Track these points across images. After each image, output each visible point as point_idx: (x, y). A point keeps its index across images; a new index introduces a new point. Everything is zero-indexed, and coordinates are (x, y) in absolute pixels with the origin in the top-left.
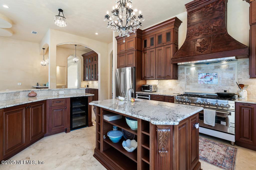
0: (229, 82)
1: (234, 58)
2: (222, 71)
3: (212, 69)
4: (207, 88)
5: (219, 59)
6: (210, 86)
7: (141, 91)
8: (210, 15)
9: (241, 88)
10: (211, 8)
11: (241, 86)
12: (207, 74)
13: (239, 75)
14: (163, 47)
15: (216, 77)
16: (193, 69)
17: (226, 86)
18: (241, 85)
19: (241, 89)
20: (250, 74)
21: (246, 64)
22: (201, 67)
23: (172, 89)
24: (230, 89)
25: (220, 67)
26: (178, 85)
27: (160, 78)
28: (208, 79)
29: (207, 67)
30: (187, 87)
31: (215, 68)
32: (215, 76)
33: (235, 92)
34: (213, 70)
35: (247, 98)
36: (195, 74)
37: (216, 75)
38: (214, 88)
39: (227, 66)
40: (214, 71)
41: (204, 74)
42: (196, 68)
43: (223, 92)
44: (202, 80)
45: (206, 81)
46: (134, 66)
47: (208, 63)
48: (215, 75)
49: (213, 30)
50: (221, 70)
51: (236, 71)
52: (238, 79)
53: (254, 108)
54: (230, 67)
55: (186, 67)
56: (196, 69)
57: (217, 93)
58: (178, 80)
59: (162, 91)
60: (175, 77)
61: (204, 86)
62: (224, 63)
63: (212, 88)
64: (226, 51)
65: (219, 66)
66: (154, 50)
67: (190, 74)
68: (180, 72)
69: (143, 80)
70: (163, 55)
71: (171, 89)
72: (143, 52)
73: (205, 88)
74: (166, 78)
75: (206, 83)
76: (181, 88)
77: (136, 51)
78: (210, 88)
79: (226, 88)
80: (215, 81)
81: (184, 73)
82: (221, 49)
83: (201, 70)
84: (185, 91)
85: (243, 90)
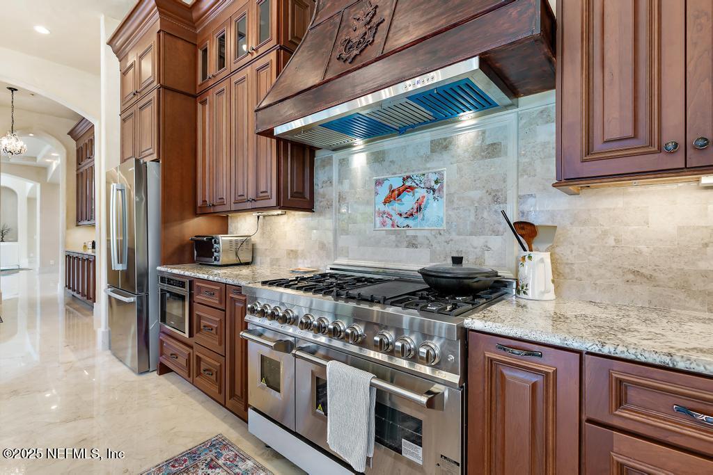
0: (485, 215)
2: (457, 162)
3: (422, 157)
4: (405, 244)
6: (415, 237)
9: (526, 246)
11: (525, 232)
12: (404, 179)
13: (522, 175)
14: (248, 70)
15: (436, 195)
16: (359, 160)
17: (471, 235)
18: (523, 228)
19: (525, 250)
21: (551, 120)
22: (383, 152)
23: (296, 252)
24: (489, 249)
25: (450, 143)
28: (409, 202)
29: (404, 148)
30: (342, 241)
31: (433, 151)
32: (434, 190)
34: (427, 159)
35: (552, 296)
36: (364, 186)
37: (436, 182)
38: (429, 245)
39: (477, 136)
40: (428, 165)
42: (367, 155)
45: (401, 215)
48: (433, 183)
50: (453, 157)
51: (510, 159)
52: (519, 197)
53: (555, 372)
54: (489, 141)
55: (336, 157)
56: (368, 159)
58: (316, 215)
61: (393, 237)
63: (422, 244)
65: (445, 139)
66: (226, 84)
67: (352, 186)
68: (320, 178)
69: (198, 215)
70: (250, 102)
71: (293, 254)
72: (198, 99)
73: (397, 246)
74: (258, 204)
75: (401, 221)
76: (323, 246)
77: (161, 90)
78: (414, 246)
81: (331, 183)
83: (386, 163)
84: (336, 258)
85: (533, 254)
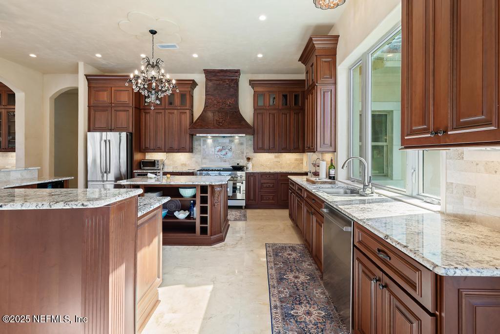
0: (240, 156)
1: (244, 135)
2: (235, 145)
3: (227, 143)
4: (223, 161)
5: (232, 135)
6: (226, 160)
7: (140, 169)
8: (227, 90)
10: (227, 84)
12: (222, 147)
13: (247, 149)
14: (176, 111)
15: (230, 151)
16: (210, 141)
17: (238, 159)
19: (248, 162)
20: (254, 149)
21: (251, 140)
22: (217, 141)
23: (186, 164)
24: (241, 162)
26: (193, 159)
27: (171, 150)
28: (224, 152)
30: (204, 161)
31: (230, 142)
33: (244, 165)
35: (252, 169)
36: (211, 147)
38: (229, 161)
39: (239, 141)
40: (229, 145)
41: (220, 148)
42: (212, 140)
43: (236, 165)
44: (219, 153)
46: (131, 131)
47: (224, 137)
48: (230, 149)
49: (229, 106)
50: (234, 143)
51: (244, 146)
52: (246, 153)
53: (256, 175)
54: (241, 142)
55: (202, 139)
56: (212, 142)
57: (232, 166)
58: (194, 154)
59: (172, 167)
60: (191, 150)
61: (220, 160)
62: (237, 137)
64: (239, 128)
65: (232, 141)
66: (163, 111)
67: (207, 147)
68: (196, 144)
69: (142, 152)
70: (176, 121)
71: (184, 165)
72: (142, 110)
73: (221, 162)
74: (180, 151)
75: (222, 156)
76: (197, 162)
77: (134, 108)
79: (238, 161)
80: (230, 154)
81: (200, 145)
82: (236, 127)
83: (218, 143)
